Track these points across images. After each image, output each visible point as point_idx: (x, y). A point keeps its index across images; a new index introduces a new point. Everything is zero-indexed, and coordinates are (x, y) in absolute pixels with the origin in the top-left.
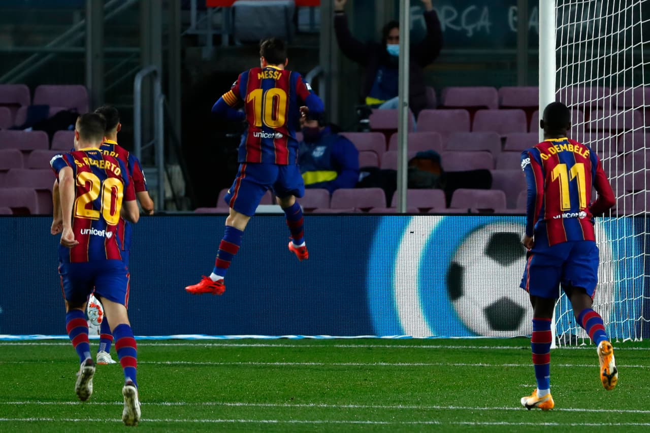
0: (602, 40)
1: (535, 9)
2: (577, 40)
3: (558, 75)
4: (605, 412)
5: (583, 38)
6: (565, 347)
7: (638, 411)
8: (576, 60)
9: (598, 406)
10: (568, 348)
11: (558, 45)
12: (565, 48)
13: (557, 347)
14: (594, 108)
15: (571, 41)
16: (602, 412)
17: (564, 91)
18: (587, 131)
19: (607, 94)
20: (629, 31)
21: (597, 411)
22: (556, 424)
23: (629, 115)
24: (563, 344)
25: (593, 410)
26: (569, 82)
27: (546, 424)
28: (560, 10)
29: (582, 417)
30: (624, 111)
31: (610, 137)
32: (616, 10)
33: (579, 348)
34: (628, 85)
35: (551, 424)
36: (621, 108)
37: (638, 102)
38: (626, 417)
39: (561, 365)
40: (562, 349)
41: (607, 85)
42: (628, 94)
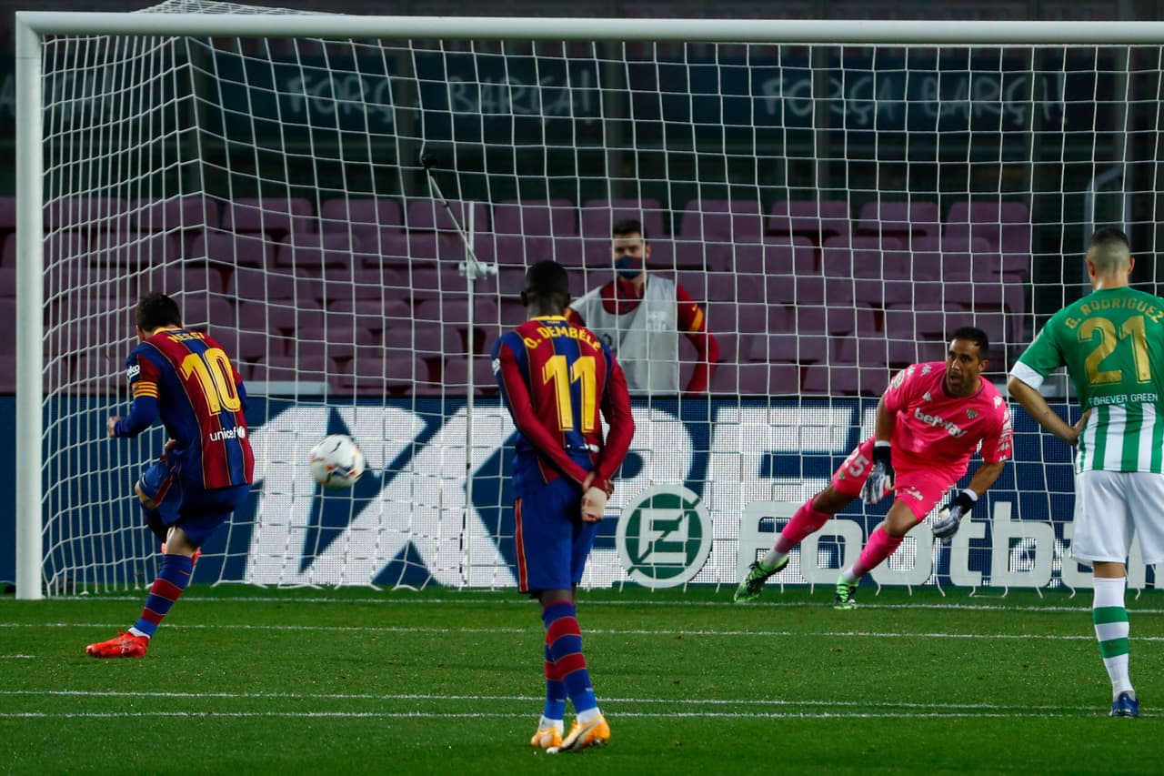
0: (116, 128)
1: (9, 79)
2: (77, 126)
3: (46, 179)
4: (118, 697)
5: (87, 124)
6: (57, 597)
7: (168, 694)
8: (76, 158)
9: (107, 686)
10: (62, 598)
11: (46, 133)
12: (57, 139)
13: (44, 597)
14: (104, 230)
15: (67, 127)
16: (114, 697)
17: (56, 205)
18: (94, 265)
19: (124, 209)
20: (157, 114)
21: (106, 694)
22: (42, 715)
23: (157, 242)
24: (53, 593)
25: (100, 694)
26: (66, 191)
27: (27, 715)
28: (48, 81)
29: (84, 704)
30: (150, 236)
31: (128, 276)
32: (137, 82)
33: (77, 598)
34: (157, 195)
35: (34, 714)
36: (145, 231)
37: (172, 221)
38: (147, 704)
39: (49, 625)
40: (51, 600)
41: (124, 196)
42: (157, 210)
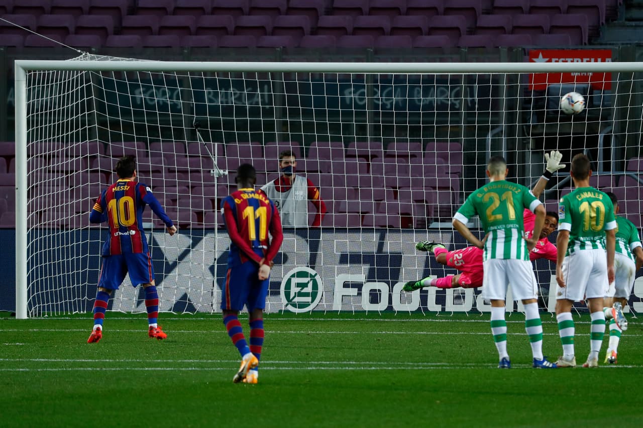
0: (59, 111)
1: (12, 89)
2: (42, 110)
3: (28, 134)
4: (61, 361)
5: (46, 109)
6: (34, 318)
7: (83, 360)
8: (41, 124)
9: (56, 357)
10: (36, 318)
11: (28, 114)
12: (33, 116)
13: (28, 318)
14: (54, 156)
15: (37, 111)
16: (59, 361)
17: (33, 145)
18: (49, 172)
19: (62, 147)
20: (77, 105)
21: (56, 360)
22: (28, 370)
23: (77, 161)
24: (32, 316)
25: (53, 360)
26: (37, 139)
27: (21, 370)
28: (29, 91)
29: (46, 365)
30: (74, 159)
31: (65, 176)
32: (68, 90)
33: (43, 318)
34: (77, 141)
35: (24, 370)
36: (72, 157)
37: (84, 152)
38: (74, 365)
39: (31, 330)
40: (31, 319)
41: (63, 141)
42: (77, 147)
